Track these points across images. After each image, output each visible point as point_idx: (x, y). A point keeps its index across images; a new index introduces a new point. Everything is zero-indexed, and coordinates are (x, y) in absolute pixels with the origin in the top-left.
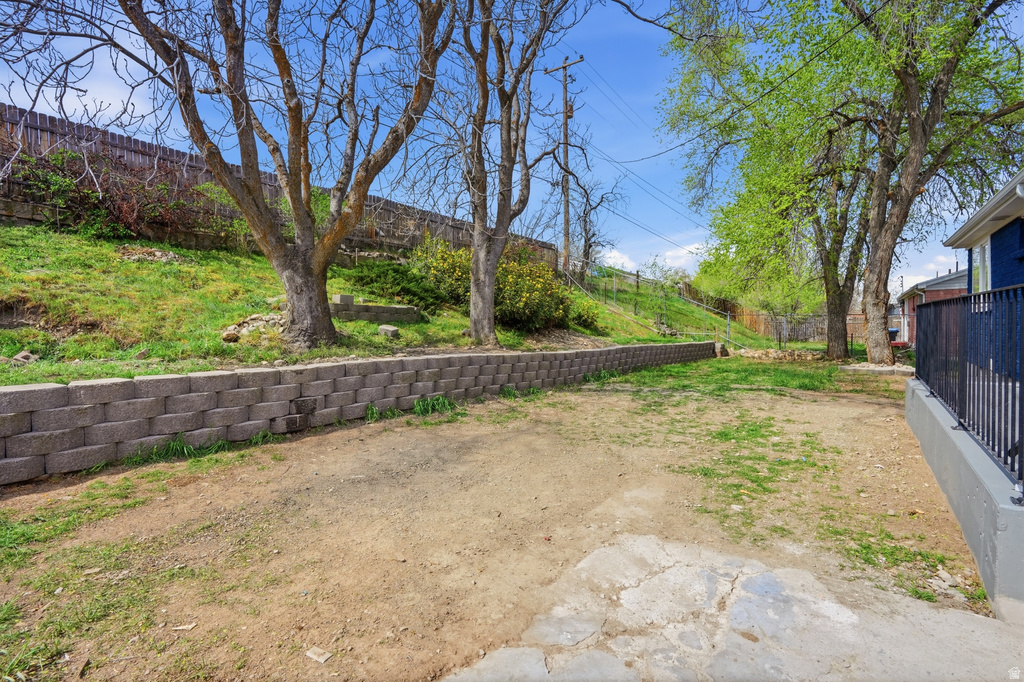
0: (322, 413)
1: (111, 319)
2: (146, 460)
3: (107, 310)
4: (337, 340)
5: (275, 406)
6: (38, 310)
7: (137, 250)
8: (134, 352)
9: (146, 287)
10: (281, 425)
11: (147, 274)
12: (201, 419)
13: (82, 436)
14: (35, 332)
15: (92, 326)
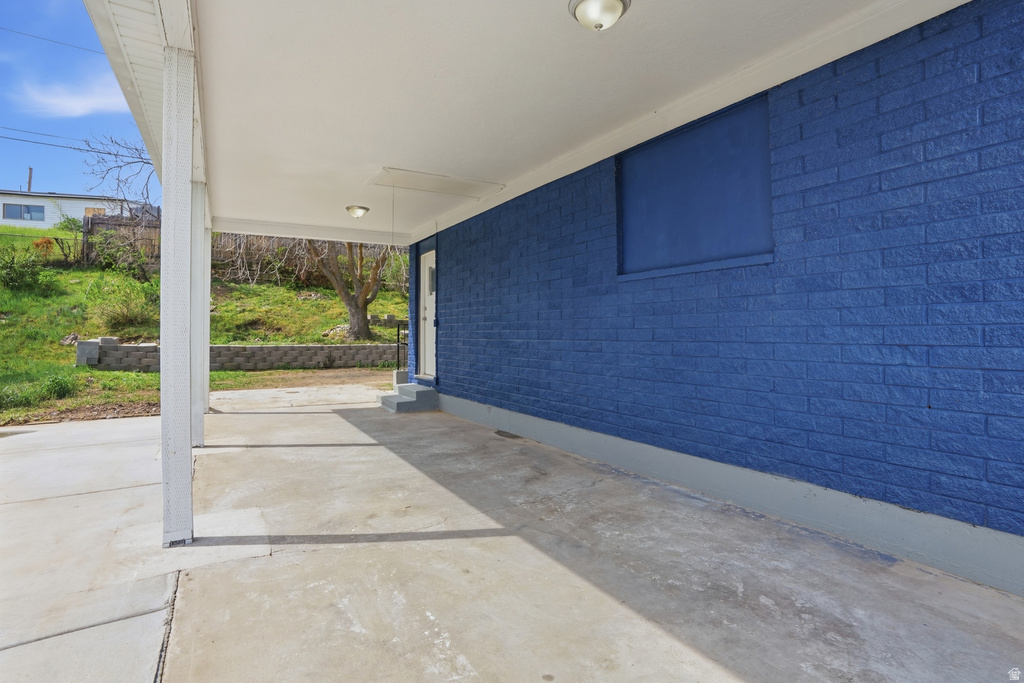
0: (338, 362)
1: (285, 327)
2: (278, 368)
3: (284, 323)
4: (371, 336)
5: (320, 358)
6: (264, 323)
7: (304, 293)
8: (290, 340)
9: (303, 312)
10: (322, 365)
11: (307, 306)
12: (295, 359)
13: (264, 360)
14: (262, 332)
15: (279, 329)
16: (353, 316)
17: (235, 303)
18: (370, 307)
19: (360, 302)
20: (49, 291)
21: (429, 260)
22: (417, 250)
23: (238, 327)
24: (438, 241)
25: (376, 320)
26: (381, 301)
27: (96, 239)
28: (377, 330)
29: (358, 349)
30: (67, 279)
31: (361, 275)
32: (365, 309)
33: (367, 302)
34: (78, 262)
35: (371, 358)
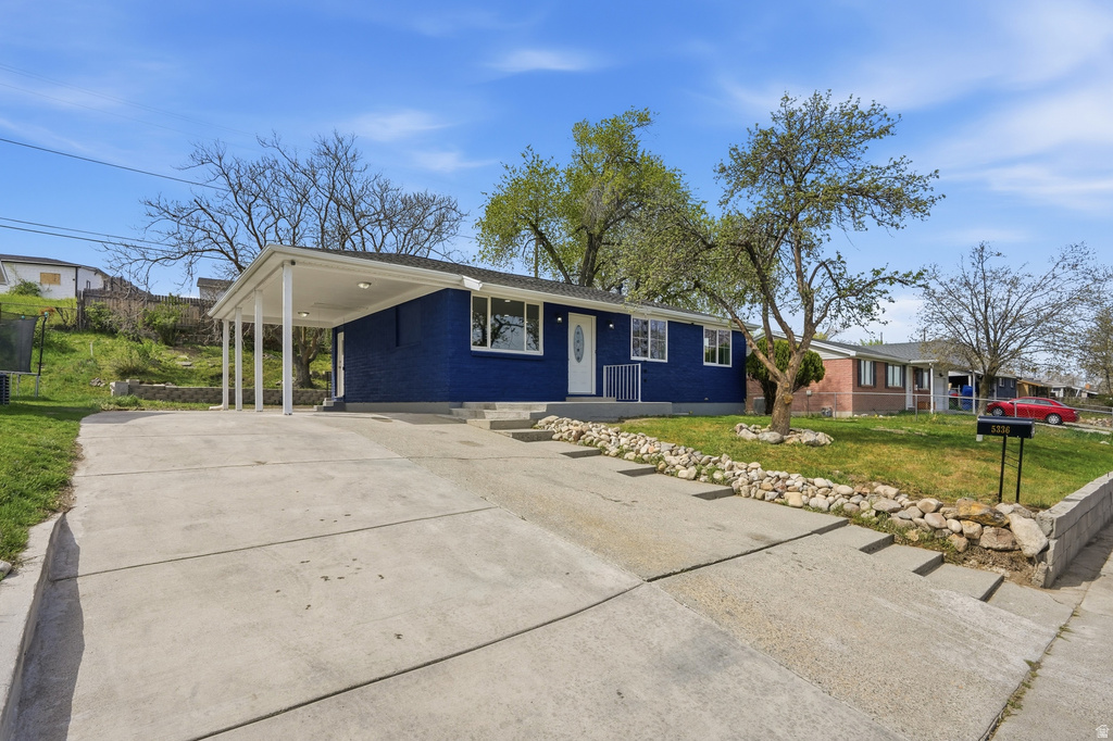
4: (312, 386)
16: (299, 370)
17: (206, 361)
18: (312, 365)
19: (304, 360)
20: (63, 349)
21: (341, 336)
22: (336, 331)
23: (212, 377)
24: (346, 328)
25: (316, 375)
26: (321, 361)
27: (90, 309)
28: (317, 382)
29: (303, 393)
30: (73, 340)
31: (305, 341)
32: (308, 367)
33: (309, 361)
34: (74, 326)
35: (312, 399)
